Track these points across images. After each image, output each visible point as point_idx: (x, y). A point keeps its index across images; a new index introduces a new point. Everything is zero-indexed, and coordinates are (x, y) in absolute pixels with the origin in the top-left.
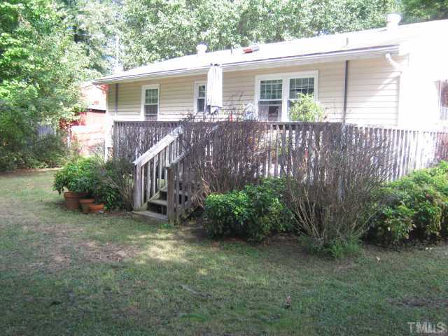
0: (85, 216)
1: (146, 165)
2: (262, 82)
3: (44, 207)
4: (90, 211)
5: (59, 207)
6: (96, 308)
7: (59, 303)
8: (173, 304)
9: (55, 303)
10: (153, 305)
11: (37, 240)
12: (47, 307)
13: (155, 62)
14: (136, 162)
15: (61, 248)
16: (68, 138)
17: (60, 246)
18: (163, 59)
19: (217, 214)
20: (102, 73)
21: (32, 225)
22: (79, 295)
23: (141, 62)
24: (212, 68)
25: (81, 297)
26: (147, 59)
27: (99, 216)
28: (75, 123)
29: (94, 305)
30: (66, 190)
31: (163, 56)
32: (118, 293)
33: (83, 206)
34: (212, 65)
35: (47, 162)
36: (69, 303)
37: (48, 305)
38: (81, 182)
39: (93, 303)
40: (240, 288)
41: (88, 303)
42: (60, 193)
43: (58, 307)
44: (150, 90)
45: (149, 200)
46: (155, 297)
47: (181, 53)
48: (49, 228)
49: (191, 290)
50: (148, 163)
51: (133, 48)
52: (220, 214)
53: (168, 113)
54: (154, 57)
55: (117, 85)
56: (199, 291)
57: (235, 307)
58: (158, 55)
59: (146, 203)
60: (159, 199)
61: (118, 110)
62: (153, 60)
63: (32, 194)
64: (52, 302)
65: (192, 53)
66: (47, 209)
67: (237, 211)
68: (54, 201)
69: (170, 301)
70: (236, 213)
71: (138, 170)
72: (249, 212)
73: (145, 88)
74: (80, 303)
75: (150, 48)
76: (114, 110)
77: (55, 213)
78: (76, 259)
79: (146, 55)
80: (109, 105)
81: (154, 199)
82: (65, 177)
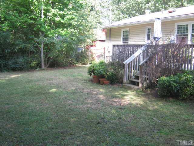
0: (102, 85)
1: (129, 64)
2: (178, 26)
3: (84, 81)
4: (103, 84)
5: (90, 82)
6: (116, 126)
7: (100, 123)
8: (151, 126)
9: (98, 123)
10: (142, 126)
11: (85, 95)
12: (96, 125)
13: (126, 18)
14: (125, 62)
15: (95, 99)
16: (89, 52)
17: (95, 98)
18: (129, 17)
19: (164, 86)
20: (100, 24)
21: (81, 89)
22: (108, 120)
23: (119, 19)
24: (156, 20)
25: (109, 121)
26: (122, 18)
27: (108, 86)
28: (92, 46)
29: (115, 125)
30: (93, 74)
31: (129, 16)
32: (125, 120)
33: (101, 82)
34: (156, 18)
35: (81, 63)
36: (105, 123)
37: (96, 124)
38: (100, 71)
39: (115, 124)
40: (181, 120)
41: (113, 124)
42: (90, 76)
43: (101, 125)
44: (125, 31)
45: (130, 79)
46: (142, 123)
47: (137, 14)
48: (88, 91)
49: (158, 120)
50: (130, 63)
51: (116, 13)
52: (166, 86)
53: (138, 41)
54: (125, 16)
55: (110, 29)
56: (162, 121)
57: (180, 129)
58: (127, 15)
59: (129, 81)
60: (135, 79)
61: (111, 40)
62: (125, 18)
63: (77, 76)
64: (97, 122)
65: (143, 14)
66: (85, 82)
67: (174, 85)
68: (87, 79)
69: (150, 125)
70: (173, 86)
71: (126, 66)
72: (180, 85)
73: (123, 30)
74: (109, 124)
75: (123, 13)
76: (109, 40)
77: (89, 84)
78: (103, 104)
79: (122, 16)
80: (107, 38)
81: (132, 79)
82: (93, 69)
